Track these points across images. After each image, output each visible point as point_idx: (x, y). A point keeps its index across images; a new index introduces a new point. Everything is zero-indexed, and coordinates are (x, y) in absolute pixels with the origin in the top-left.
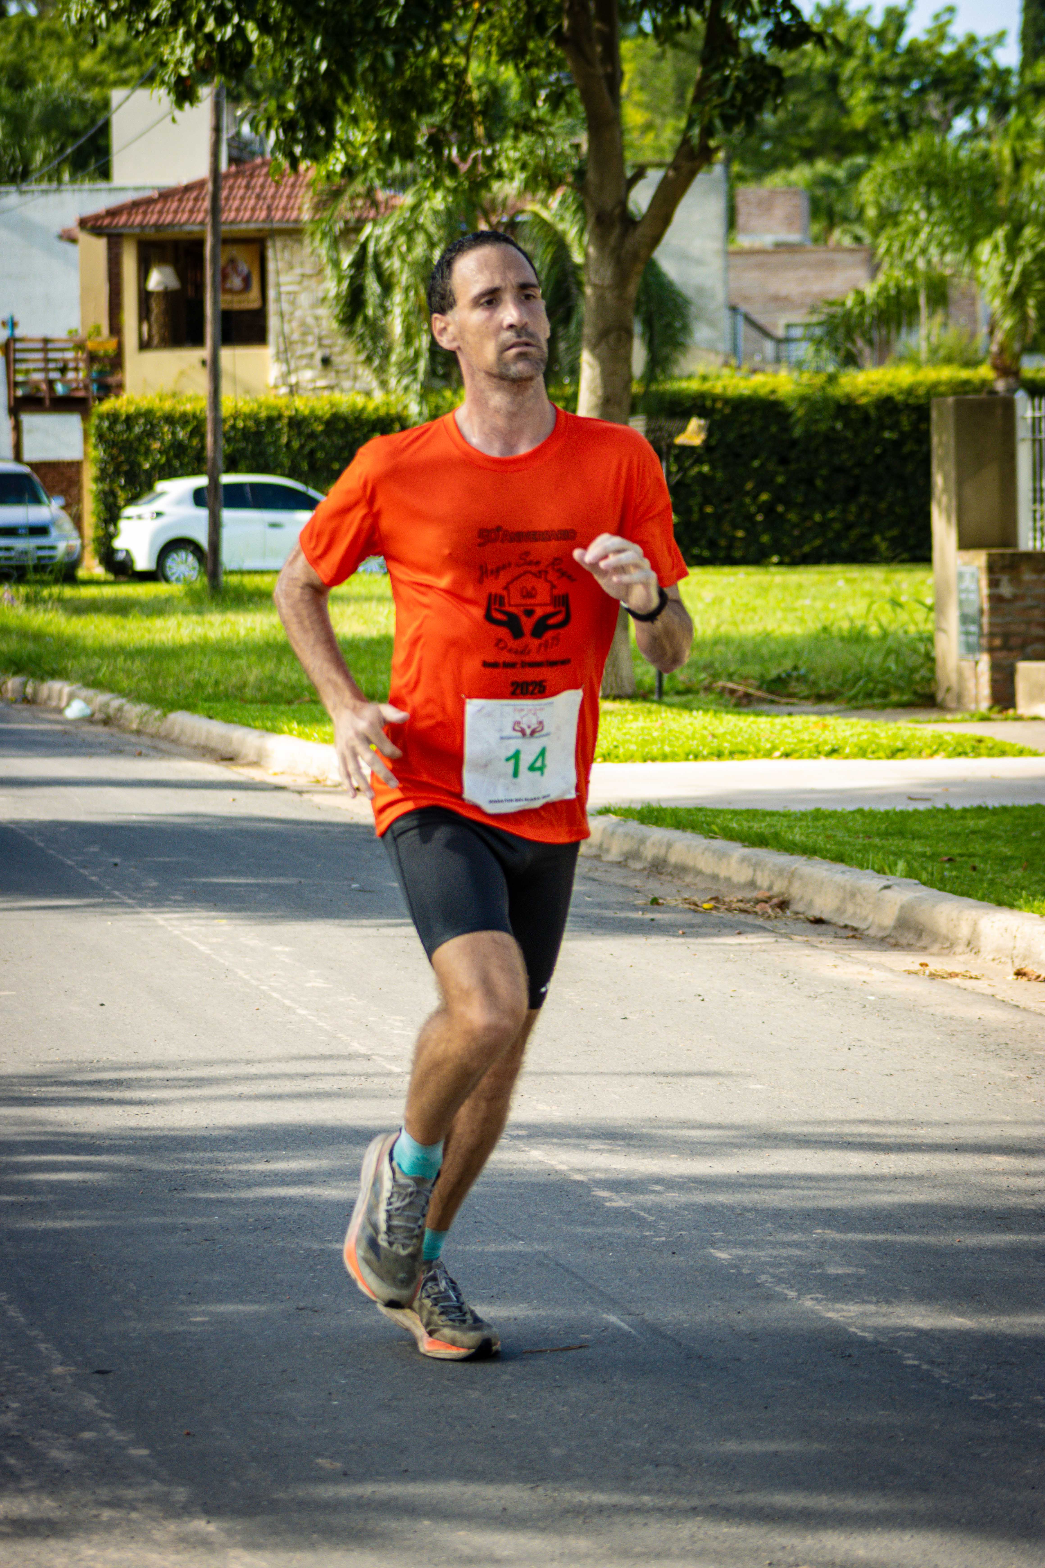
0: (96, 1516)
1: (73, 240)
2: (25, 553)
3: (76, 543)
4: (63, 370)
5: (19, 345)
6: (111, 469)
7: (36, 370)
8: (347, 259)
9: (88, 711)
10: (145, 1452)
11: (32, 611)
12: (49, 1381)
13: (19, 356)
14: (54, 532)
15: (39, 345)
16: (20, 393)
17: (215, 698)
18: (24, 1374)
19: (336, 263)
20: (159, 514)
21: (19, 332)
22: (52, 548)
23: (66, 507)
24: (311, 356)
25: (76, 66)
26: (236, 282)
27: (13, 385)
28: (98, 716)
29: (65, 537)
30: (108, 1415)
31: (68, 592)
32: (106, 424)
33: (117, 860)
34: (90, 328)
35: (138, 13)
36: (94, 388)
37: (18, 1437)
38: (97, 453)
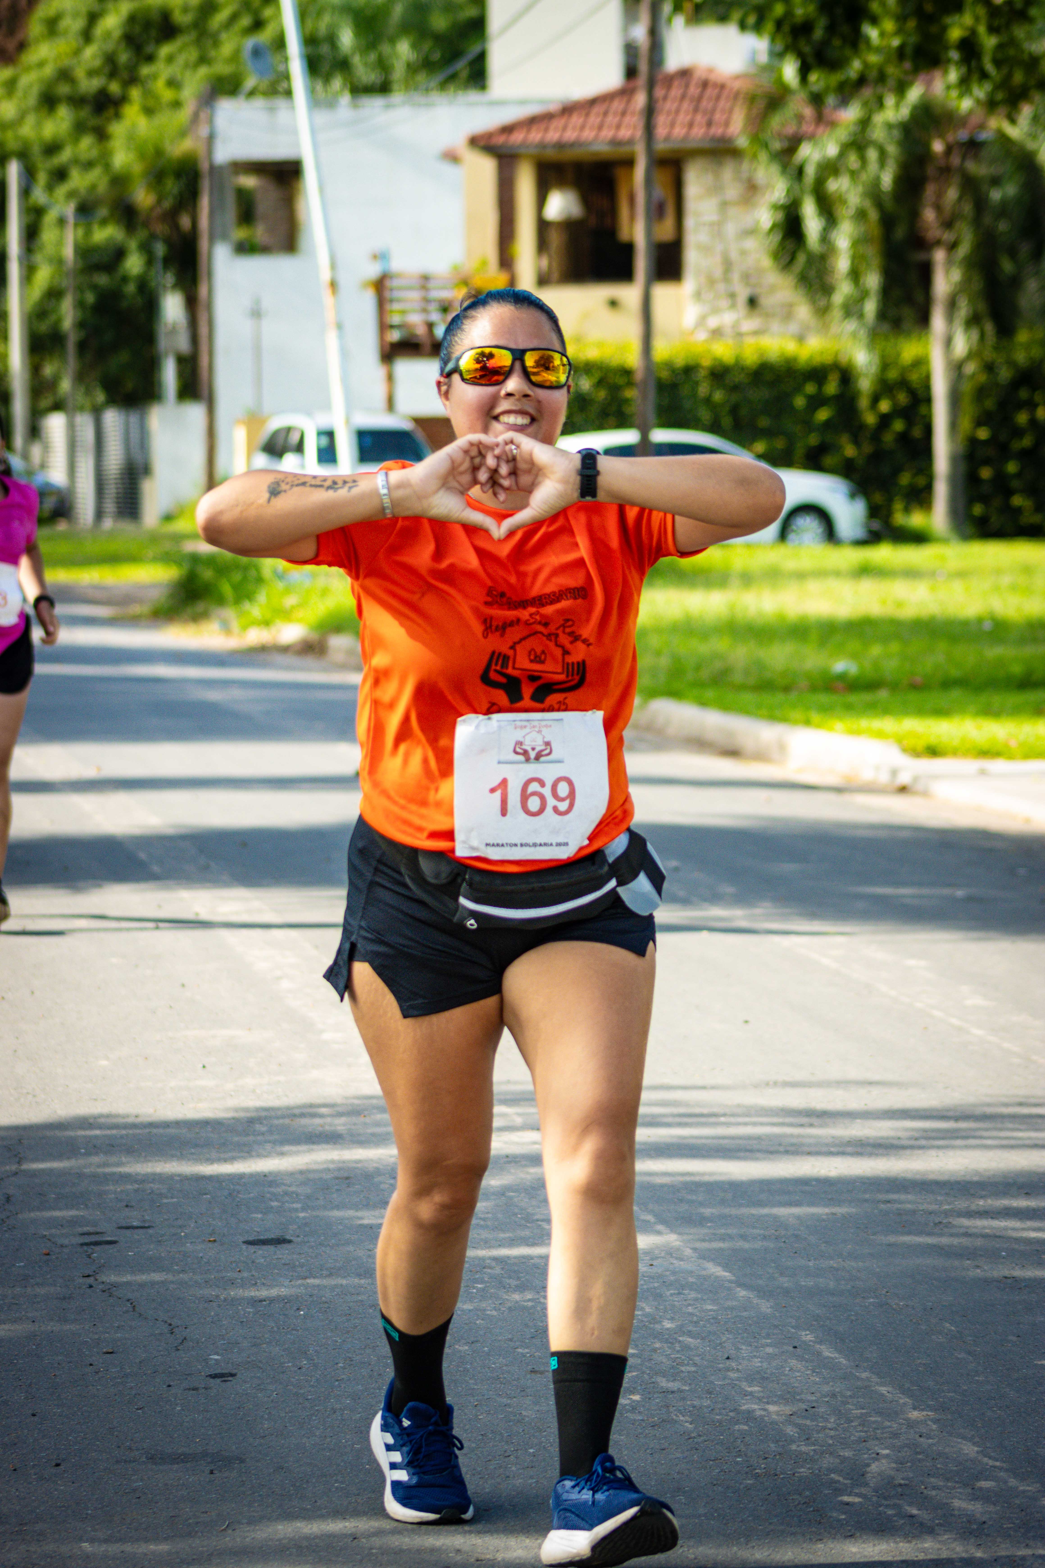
1: (459, 160)
5: (393, 283)
7: (414, 311)
13: (393, 294)
15: (415, 283)
16: (395, 336)
21: (394, 267)
24: (733, 296)
27: (383, 327)
34: (475, 264)
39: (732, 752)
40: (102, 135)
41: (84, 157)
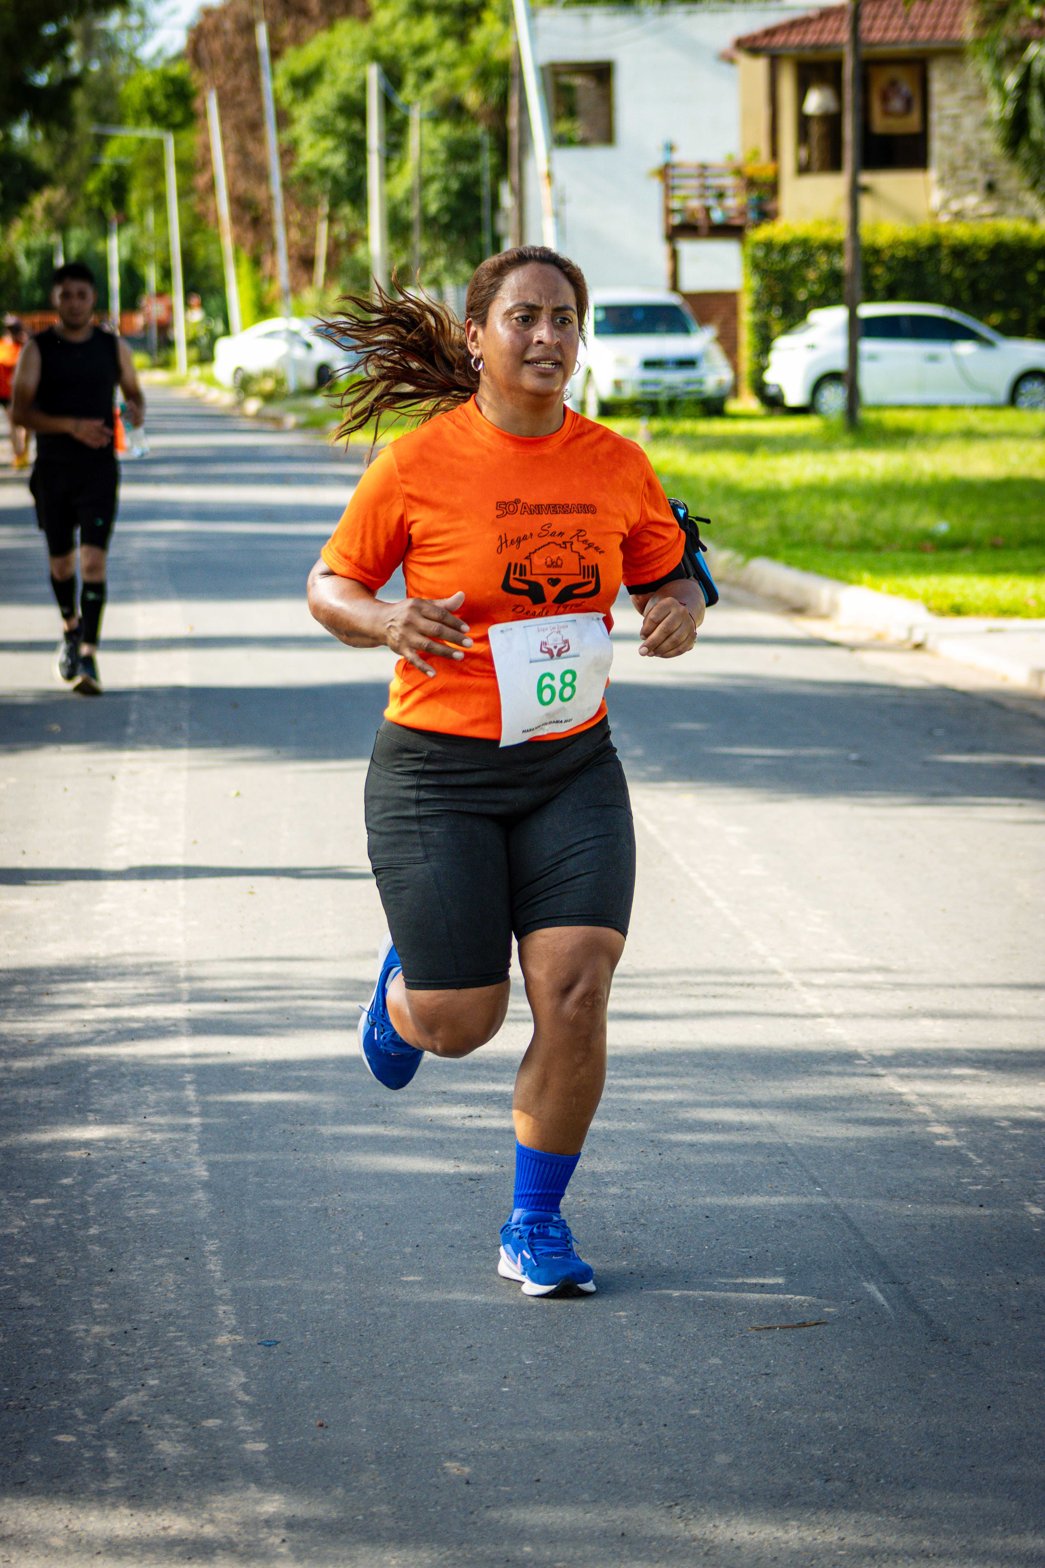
1: (731, 61)
2: (670, 386)
3: (729, 376)
4: (721, 196)
5: (677, 171)
6: (765, 299)
7: (695, 197)
8: (1011, 81)
10: (262, 1446)
12: (206, 1352)
13: (677, 182)
14: (703, 366)
15: (694, 171)
16: (676, 220)
17: (799, 545)
18: (184, 1343)
19: (999, 85)
20: (812, 347)
21: (677, 157)
22: (700, 382)
23: (719, 339)
24: (973, 182)
26: (897, 104)
27: (669, 211)
29: (713, 370)
30: (247, 1398)
32: (760, 254)
34: (749, 153)
36: (752, 214)
37: (135, 1422)
38: (754, 282)
39: (798, 610)
40: (464, 39)
41: (448, 60)
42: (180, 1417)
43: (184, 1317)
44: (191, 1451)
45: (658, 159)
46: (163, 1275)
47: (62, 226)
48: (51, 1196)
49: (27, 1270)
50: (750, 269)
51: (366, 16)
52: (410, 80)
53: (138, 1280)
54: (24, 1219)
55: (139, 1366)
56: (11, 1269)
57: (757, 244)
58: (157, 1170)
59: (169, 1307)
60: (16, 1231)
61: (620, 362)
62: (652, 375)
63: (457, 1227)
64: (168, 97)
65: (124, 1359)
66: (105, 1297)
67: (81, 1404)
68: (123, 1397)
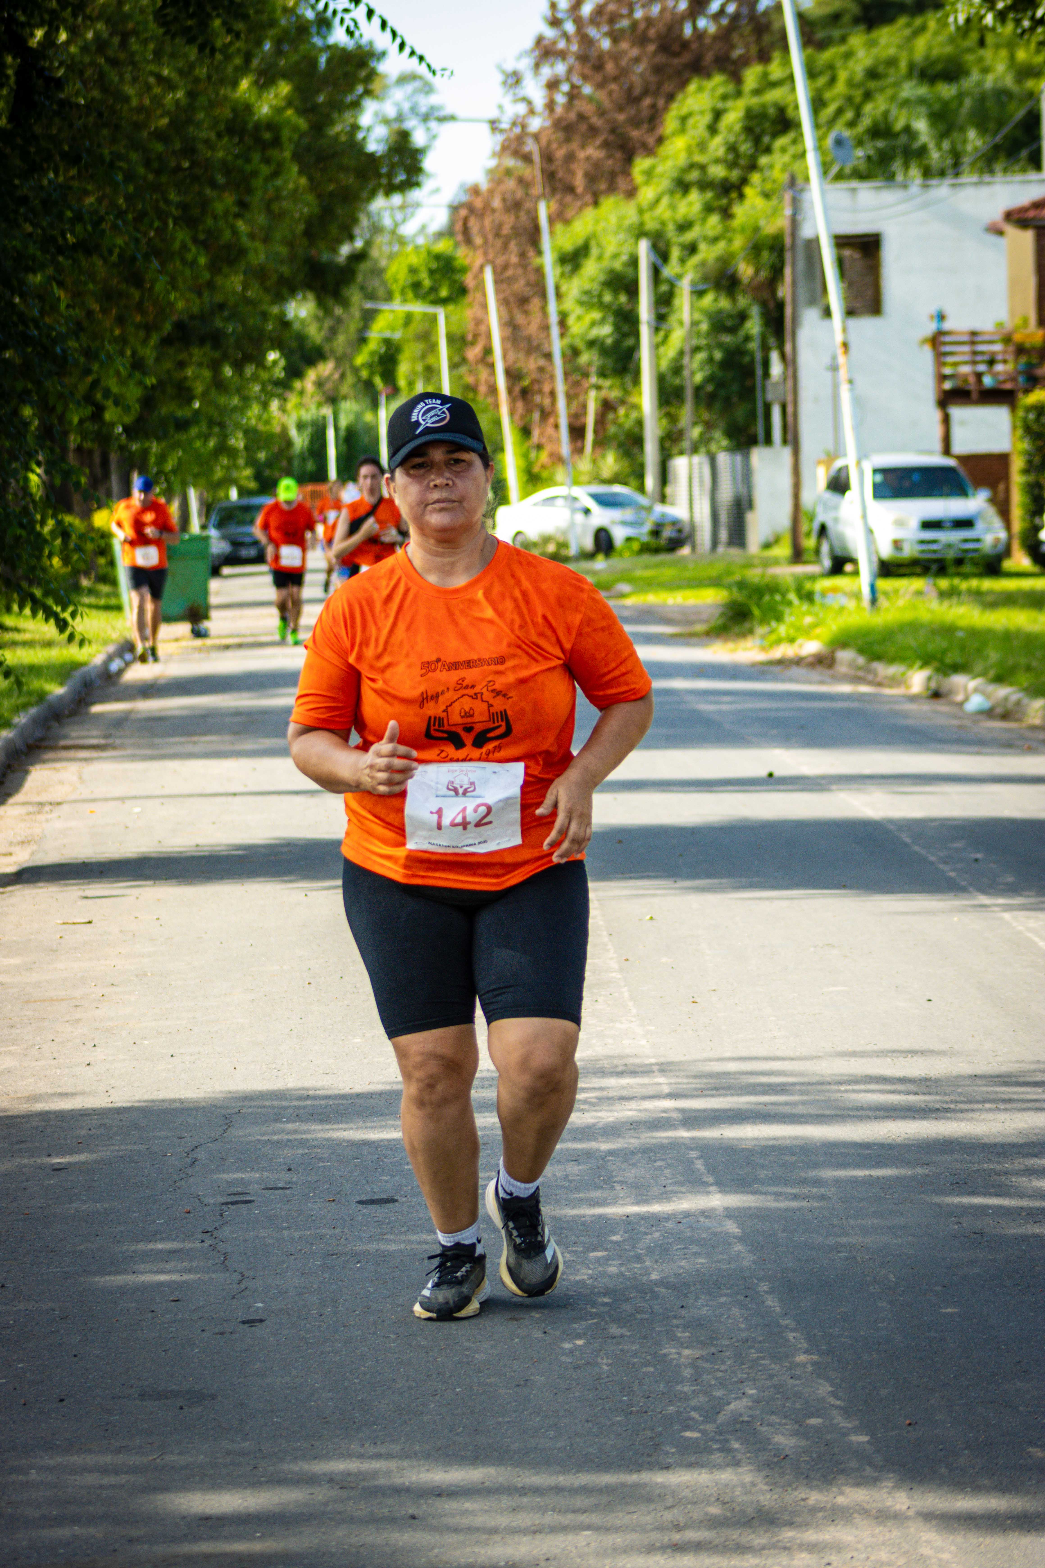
0: (803, 1500)
1: (1000, 233)
2: (949, 546)
3: (1002, 535)
4: (991, 362)
5: (947, 339)
6: (1037, 461)
7: (965, 363)
9: (986, 705)
10: (865, 1439)
11: (946, 604)
12: (790, 1369)
13: (948, 349)
14: (980, 526)
15: (966, 338)
16: (948, 385)
18: (768, 1362)
21: (947, 325)
22: (977, 540)
23: (992, 501)
25: (1012, 57)
27: (942, 378)
28: (999, 710)
29: (988, 529)
30: (838, 1403)
31: (988, 584)
32: (1031, 416)
33: (979, 856)
34: (1018, 321)
35: (1025, 10)
36: (1021, 379)
37: (747, 1422)
38: (1025, 445)
40: (726, 214)
41: (711, 233)
42: (785, 1417)
43: (760, 1342)
44: (803, 1443)
45: (931, 328)
46: (729, 1309)
47: (333, 400)
48: (606, 1250)
49: (607, 1309)
50: (1019, 432)
51: (631, 193)
52: (675, 253)
53: (709, 1313)
54: (589, 1268)
55: (735, 1379)
56: (593, 1307)
57: (1029, 409)
58: (693, 1229)
59: (744, 1335)
60: (585, 1277)
61: (900, 523)
62: (929, 535)
63: (976, 1270)
64: (432, 272)
65: (719, 1374)
66: (685, 1327)
67: (694, 1409)
68: (729, 1404)
